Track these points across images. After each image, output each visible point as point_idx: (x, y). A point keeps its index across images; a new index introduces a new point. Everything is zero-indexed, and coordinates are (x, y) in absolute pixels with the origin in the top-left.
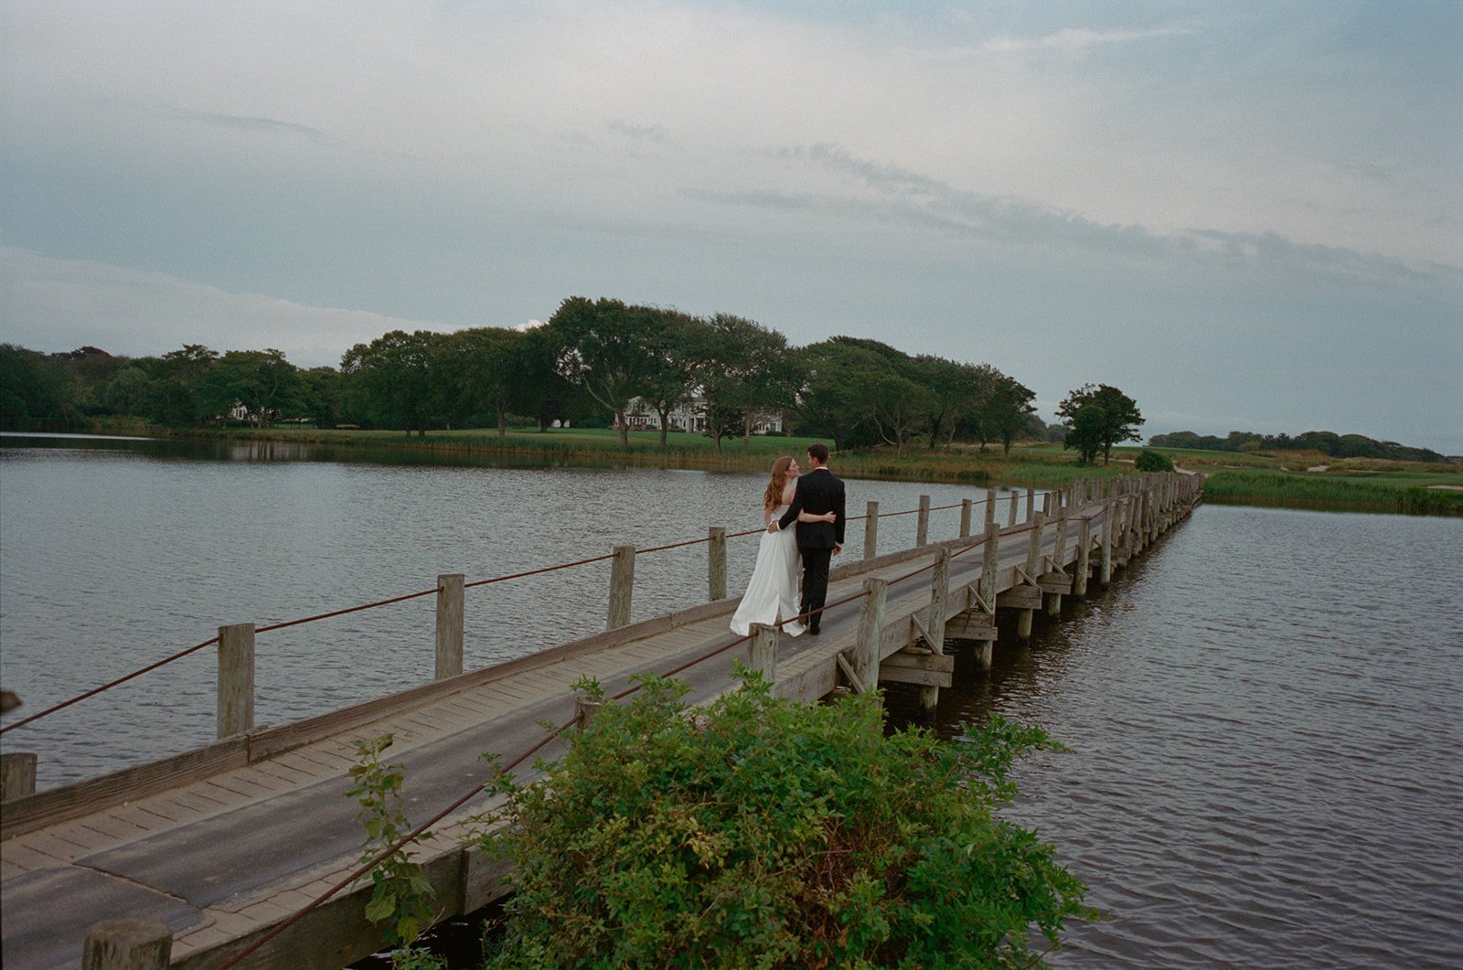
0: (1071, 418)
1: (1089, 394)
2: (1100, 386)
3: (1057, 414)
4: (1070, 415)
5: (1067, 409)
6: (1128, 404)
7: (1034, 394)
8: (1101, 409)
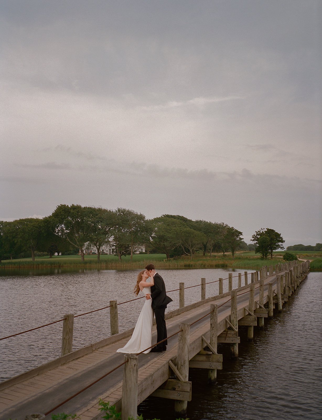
0: (257, 242)
1: (263, 232)
2: (267, 229)
3: (251, 240)
4: (256, 240)
5: (255, 238)
6: (278, 235)
7: (242, 233)
8: (268, 238)
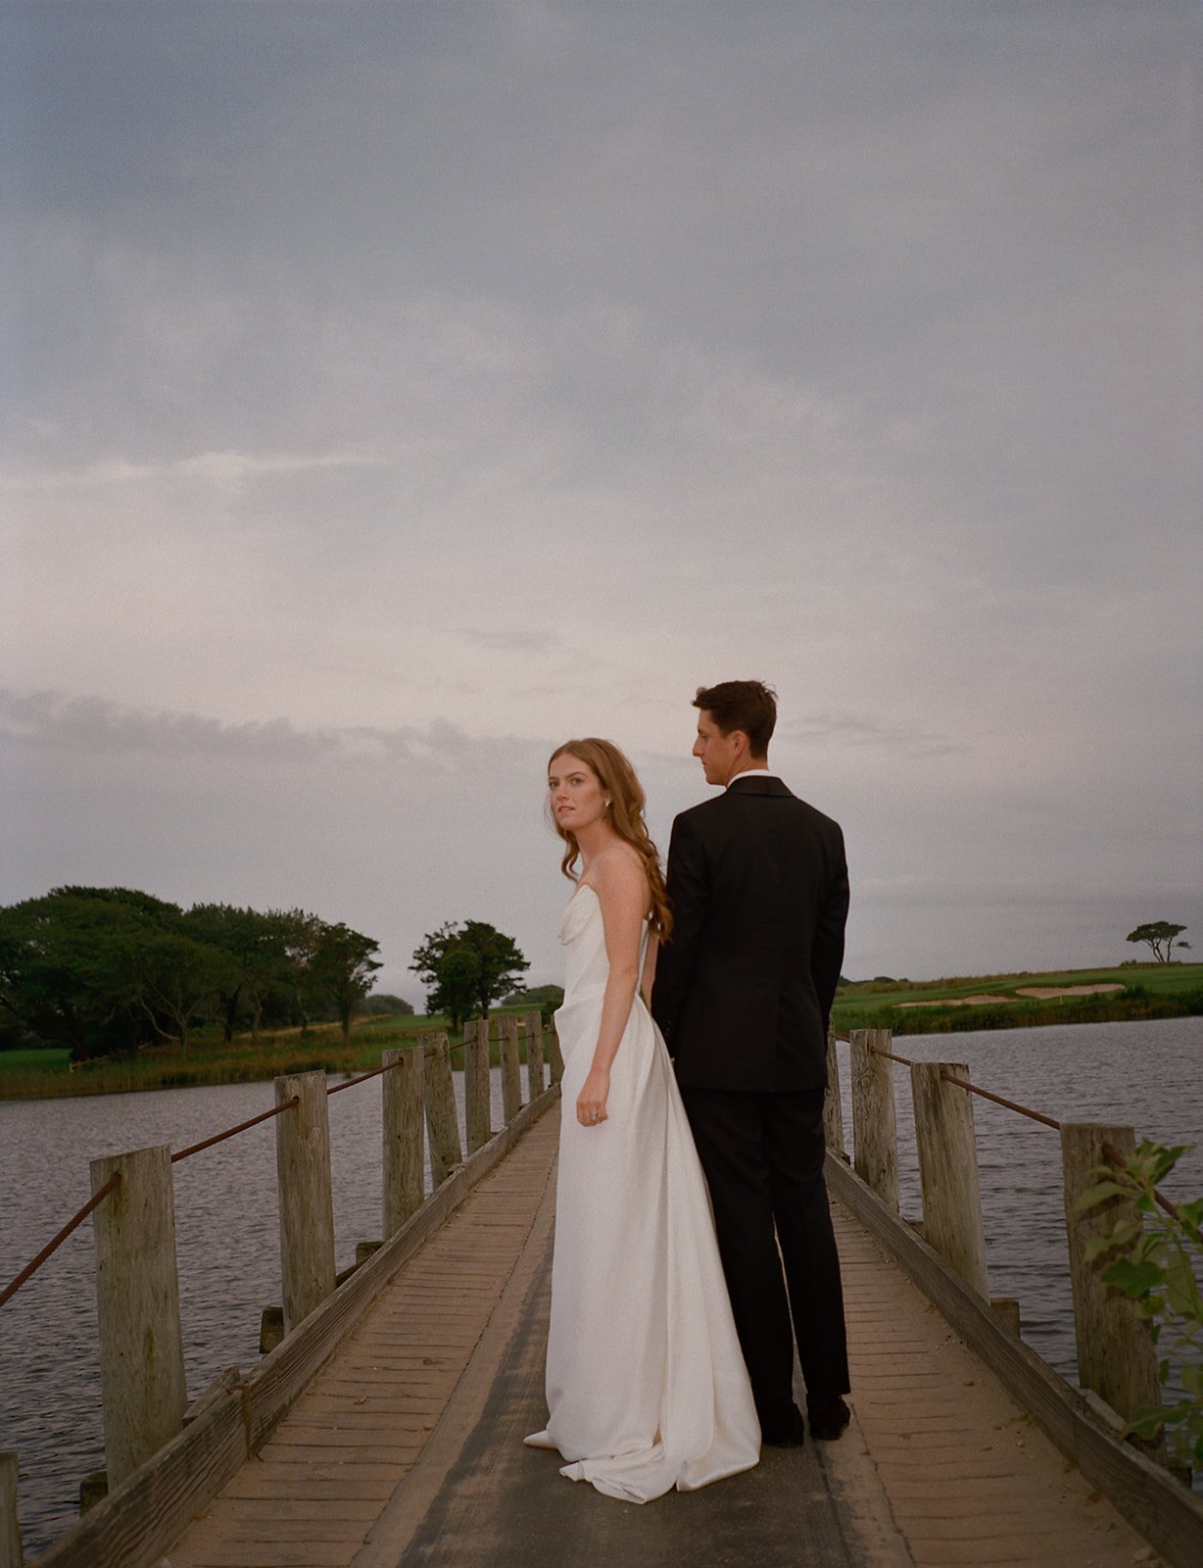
0: (430, 972)
1: (451, 936)
2: (467, 923)
3: (412, 968)
4: (430, 968)
5: (424, 961)
6: (506, 944)
7: (376, 943)
8: (472, 954)
